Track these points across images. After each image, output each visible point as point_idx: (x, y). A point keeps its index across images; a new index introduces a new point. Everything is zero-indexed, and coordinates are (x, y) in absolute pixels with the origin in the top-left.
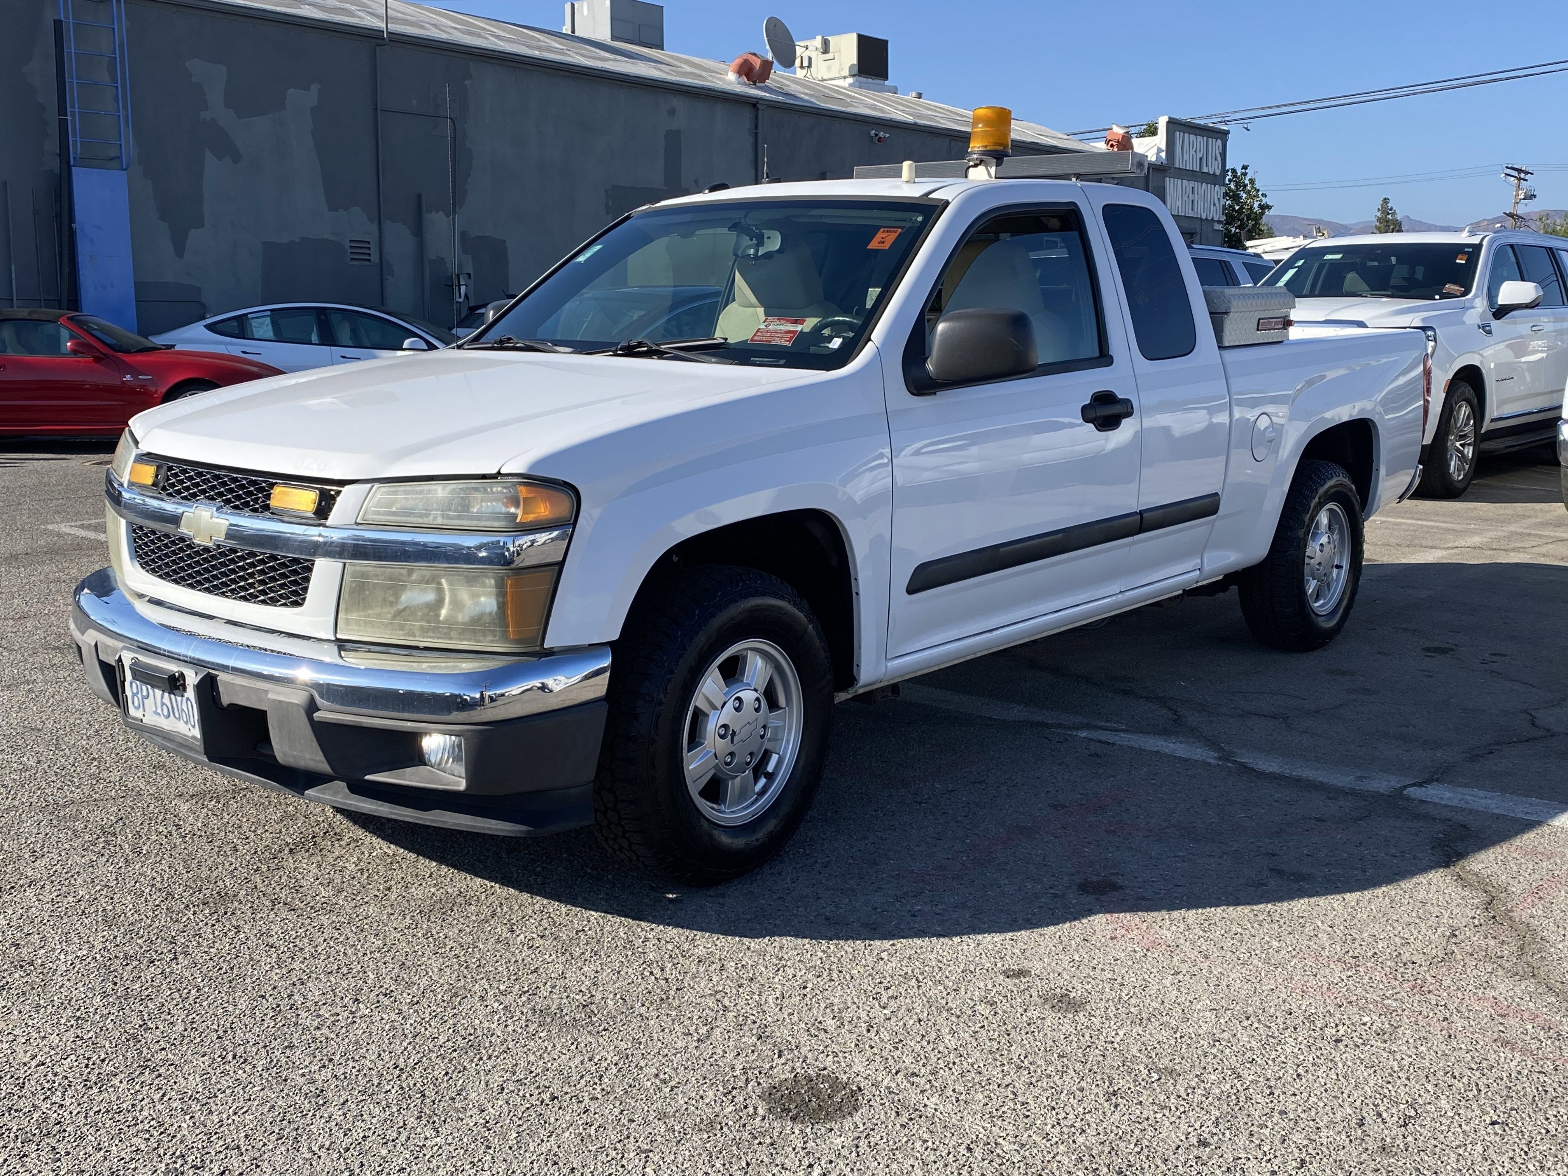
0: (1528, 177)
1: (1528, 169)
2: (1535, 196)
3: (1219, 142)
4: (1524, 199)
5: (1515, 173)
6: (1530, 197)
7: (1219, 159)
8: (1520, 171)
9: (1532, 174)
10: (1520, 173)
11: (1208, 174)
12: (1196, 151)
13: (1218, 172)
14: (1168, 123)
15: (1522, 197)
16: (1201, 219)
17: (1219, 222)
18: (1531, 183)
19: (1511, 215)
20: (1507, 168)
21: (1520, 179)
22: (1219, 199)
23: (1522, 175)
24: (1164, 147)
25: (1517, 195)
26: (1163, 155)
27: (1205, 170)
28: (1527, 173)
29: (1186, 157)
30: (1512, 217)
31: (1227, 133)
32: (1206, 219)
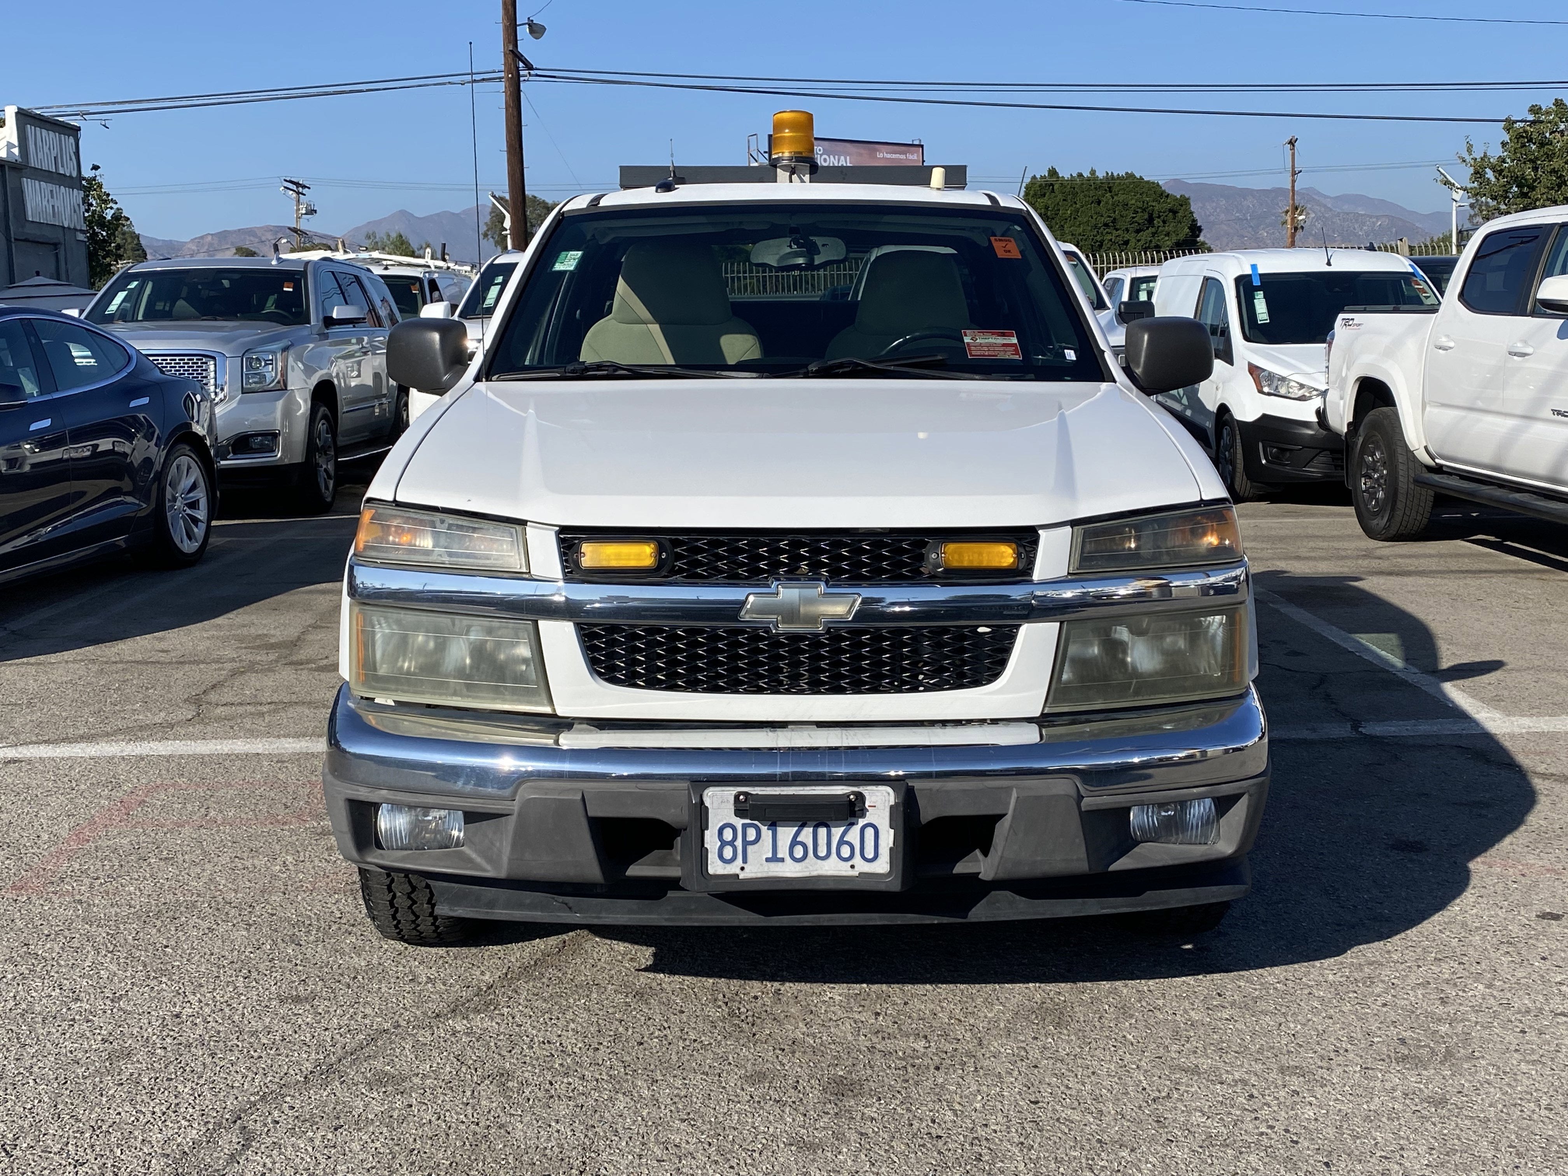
0: (305, 191)
1: (305, 183)
2: (316, 211)
3: (72, 140)
4: (305, 214)
5: (294, 187)
6: (311, 212)
7: (74, 158)
8: (297, 184)
9: (309, 188)
10: (299, 187)
11: (64, 175)
12: (49, 149)
13: (74, 174)
14: (17, 113)
15: (304, 212)
16: (63, 227)
17: (82, 231)
18: (309, 196)
19: (295, 230)
20: (286, 180)
21: (298, 193)
22: (79, 205)
23: (300, 189)
24: (16, 143)
25: (298, 210)
26: (16, 151)
27: (62, 172)
28: (304, 187)
29: (40, 155)
30: (296, 232)
31: (79, 129)
32: (69, 228)
